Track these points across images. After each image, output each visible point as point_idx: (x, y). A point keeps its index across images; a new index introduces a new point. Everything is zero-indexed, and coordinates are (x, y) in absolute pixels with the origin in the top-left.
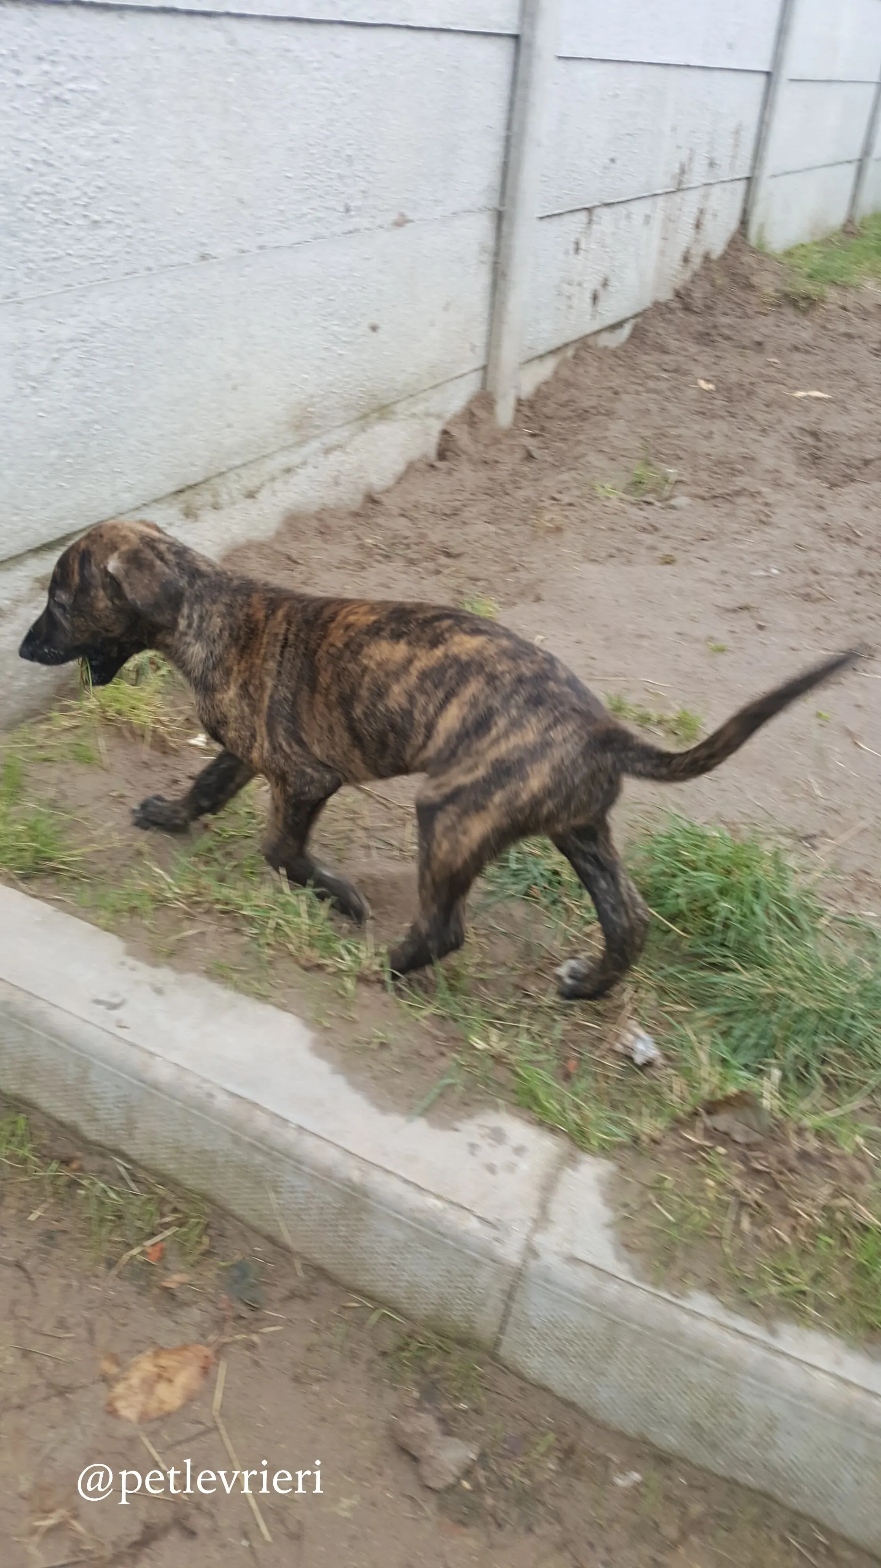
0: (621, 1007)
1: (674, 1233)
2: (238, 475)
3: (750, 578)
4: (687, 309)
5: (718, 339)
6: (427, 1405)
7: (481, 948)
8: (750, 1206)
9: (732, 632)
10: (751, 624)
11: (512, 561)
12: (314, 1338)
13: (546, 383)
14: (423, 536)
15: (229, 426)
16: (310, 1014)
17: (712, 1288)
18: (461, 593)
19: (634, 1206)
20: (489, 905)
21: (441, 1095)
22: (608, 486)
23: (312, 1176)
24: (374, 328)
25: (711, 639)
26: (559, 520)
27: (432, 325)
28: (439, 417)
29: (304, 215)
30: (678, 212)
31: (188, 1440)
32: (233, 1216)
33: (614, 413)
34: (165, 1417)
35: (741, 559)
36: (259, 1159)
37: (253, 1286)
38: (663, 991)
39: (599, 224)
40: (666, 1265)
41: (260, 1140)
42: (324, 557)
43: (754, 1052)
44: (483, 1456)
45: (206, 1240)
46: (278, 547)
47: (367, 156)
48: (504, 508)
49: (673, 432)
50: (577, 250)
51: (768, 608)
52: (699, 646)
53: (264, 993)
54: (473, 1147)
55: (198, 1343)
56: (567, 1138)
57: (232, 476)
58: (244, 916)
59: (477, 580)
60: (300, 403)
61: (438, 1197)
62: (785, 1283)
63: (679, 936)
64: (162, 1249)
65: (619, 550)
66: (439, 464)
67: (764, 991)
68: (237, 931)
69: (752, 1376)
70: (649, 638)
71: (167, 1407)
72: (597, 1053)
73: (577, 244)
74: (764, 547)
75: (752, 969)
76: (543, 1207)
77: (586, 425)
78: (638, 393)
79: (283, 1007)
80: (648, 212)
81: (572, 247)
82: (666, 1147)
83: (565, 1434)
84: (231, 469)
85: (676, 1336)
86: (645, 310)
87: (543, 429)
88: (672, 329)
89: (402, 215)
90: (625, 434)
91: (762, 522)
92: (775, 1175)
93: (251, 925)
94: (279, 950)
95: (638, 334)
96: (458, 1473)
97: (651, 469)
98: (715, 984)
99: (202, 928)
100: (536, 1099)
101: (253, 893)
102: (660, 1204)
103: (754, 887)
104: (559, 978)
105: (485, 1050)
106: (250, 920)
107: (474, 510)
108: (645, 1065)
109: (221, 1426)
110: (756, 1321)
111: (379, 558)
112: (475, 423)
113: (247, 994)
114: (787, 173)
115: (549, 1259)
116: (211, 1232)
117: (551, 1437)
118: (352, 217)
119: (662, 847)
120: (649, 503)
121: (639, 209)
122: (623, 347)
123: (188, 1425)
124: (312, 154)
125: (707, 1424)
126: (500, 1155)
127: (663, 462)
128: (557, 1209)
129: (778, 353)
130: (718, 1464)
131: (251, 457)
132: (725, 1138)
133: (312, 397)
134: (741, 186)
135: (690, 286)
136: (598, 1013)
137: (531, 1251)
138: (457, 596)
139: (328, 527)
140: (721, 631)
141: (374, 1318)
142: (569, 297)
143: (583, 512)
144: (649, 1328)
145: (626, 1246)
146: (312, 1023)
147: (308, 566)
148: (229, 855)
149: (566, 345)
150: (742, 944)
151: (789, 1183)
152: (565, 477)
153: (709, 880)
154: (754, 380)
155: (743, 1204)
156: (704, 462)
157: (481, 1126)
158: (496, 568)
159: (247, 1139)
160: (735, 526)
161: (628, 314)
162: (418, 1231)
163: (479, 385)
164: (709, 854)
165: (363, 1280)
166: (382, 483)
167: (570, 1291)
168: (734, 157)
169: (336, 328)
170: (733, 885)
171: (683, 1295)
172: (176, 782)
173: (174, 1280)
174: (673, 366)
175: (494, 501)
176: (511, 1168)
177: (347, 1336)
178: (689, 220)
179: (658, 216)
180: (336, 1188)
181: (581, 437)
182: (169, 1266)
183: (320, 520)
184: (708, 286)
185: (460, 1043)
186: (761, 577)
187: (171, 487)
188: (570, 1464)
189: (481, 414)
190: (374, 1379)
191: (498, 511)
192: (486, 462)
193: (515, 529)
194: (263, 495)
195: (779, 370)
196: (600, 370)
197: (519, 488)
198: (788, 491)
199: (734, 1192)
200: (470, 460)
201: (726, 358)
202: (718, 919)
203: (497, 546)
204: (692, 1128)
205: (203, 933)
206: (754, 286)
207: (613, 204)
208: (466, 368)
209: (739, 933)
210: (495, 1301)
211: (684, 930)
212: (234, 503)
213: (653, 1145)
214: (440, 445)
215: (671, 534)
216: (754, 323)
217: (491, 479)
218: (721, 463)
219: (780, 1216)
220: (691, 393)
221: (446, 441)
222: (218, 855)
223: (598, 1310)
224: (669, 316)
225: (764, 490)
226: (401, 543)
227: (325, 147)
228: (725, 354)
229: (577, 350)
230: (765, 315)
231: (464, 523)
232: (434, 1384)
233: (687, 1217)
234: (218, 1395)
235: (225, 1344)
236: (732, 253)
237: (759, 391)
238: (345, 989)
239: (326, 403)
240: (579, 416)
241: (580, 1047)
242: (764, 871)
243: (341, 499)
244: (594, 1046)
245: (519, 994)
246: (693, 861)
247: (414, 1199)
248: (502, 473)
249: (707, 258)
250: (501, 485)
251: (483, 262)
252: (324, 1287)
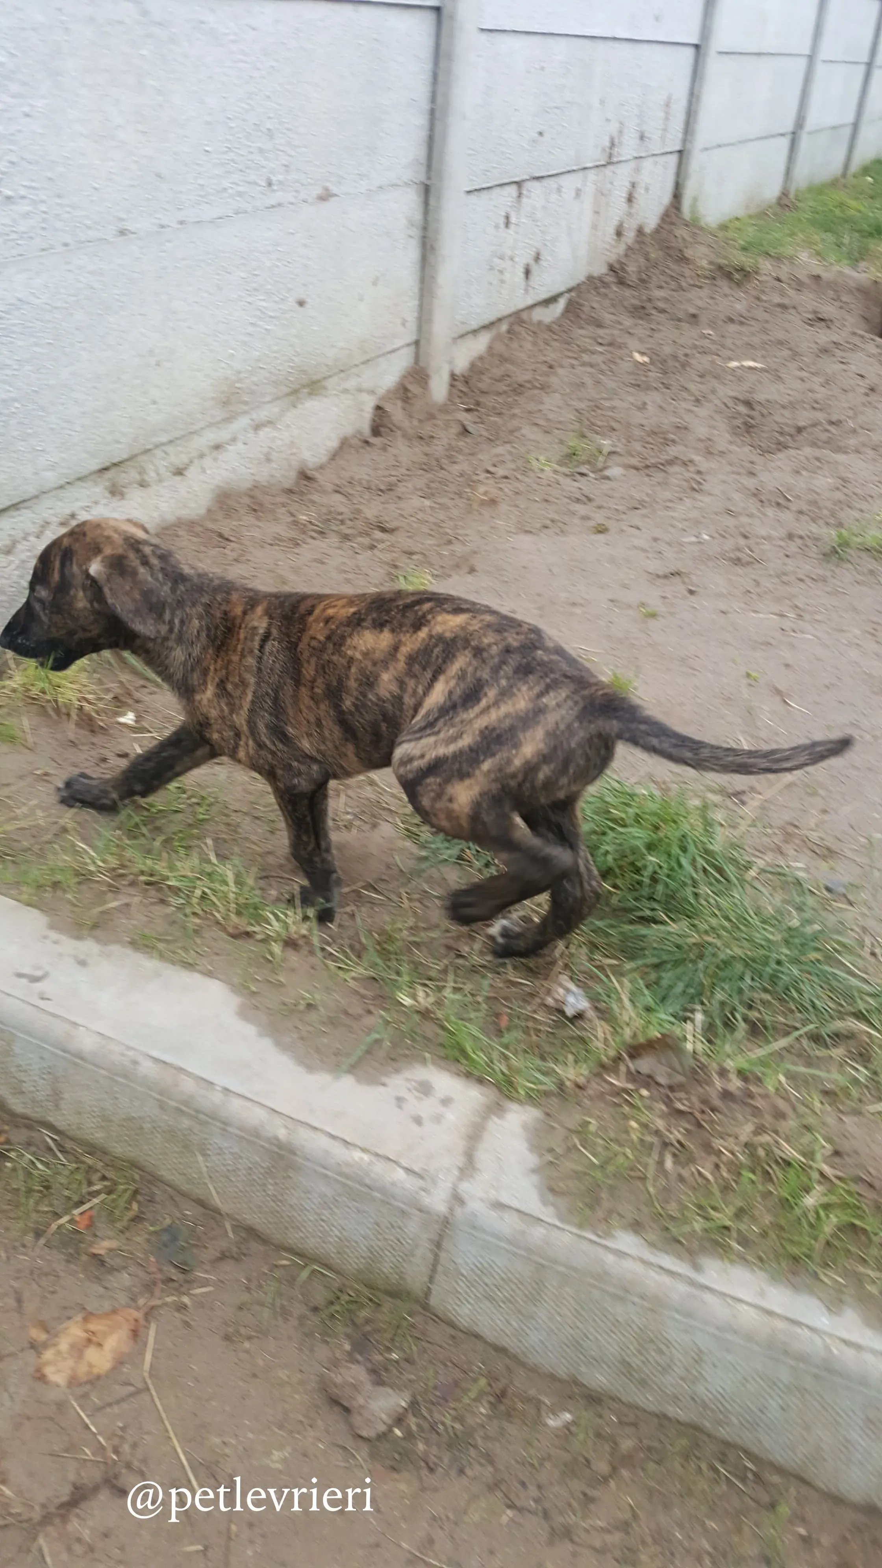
0: (553, 963)
1: (598, 1174)
2: (166, 453)
3: (681, 544)
4: (621, 282)
5: (654, 312)
6: (359, 1358)
7: (415, 913)
8: (672, 1145)
9: (664, 598)
10: (682, 589)
11: (447, 534)
12: (245, 1297)
13: (481, 358)
14: (359, 511)
15: (154, 402)
16: (236, 980)
17: (636, 1227)
18: (396, 567)
19: (559, 1150)
20: (423, 871)
21: (369, 1052)
22: (542, 458)
23: (241, 1137)
24: (301, 303)
25: (643, 605)
26: (494, 492)
27: (361, 299)
28: (372, 392)
29: (225, 189)
30: (609, 186)
31: (118, 1402)
32: (162, 1181)
33: (549, 387)
34: (95, 1381)
35: (673, 526)
36: (186, 1123)
37: (183, 1249)
38: (594, 947)
39: (529, 197)
40: (591, 1207)
41: (186, 1103)
42: (256, 534)
43: (682, 1000)
44: (414, 1405)
45: (135, 1206)
46: (210, 525)
47: (288, 129)
48: (440, 482)
49: (607, 404)
50: (507, 224)
51: (699, 573)
52: (631, 612)
53: (190, 961)
54: (400, 1100)
55: (129, 1307)
56: (495, 1089)
57: (159, 453)
58: (169, 887)
59: (411, 554)
60: (227, 379)
61: (364, 1150)
62: (706, 1218)
63: (610, 892)
64: (91, 1218)
65: (553, 521)
66: (373, 440)
67: (690, 940)
68: (162, 901)
69: (677, 1311)
70: (582, 605)
71: (96, 1371)
72: (529, 1008)
73: (507, 218)
74: (695, 514)
75: (680, 920)
76: (470, 1155)
77: (521, 400)
78: (573, 367)
79: (209, 974)
80: (579, 186)
81: (502, 221)
82: (590, 1092)
83: (497, 1379)
84: (157, 447)
85: (602, 1276)
86: (578, 285)
87: (478, 404)
88: (607, 303)
89: (327, 189)
90: (559, 407)
91: (694, 489)
92: (698, 1115)
93: (177, 895)
94: (208, 919)
95: (573, 310)
96: (389, 1422)
97: (585, 440)
98: (644, 936)
99: (125, 900)
100: (463, 1052)
101: (178, 864)
102: (585, 1148)
103: (681, 840)
104: (492, 938)
105: (412, 1006)
106: (176, 891)
107: (410, 485)
108: (575, 1017)
109: (151, 1387)
110: (679, 1257)
111: (313, 534)
112: (408, 398)
113: (173, 963)
114: (719, 146)
115: (476, 1206)
116: (139, 1197)
117: (483, 1382)
118: (274, 191)
119: (592, 806)
120: (582, 474)
121: (569, 183)
122: (558, 322)
123: (117, 1387)
124: (231, 128)
125: (635, 1362)
126: (426, 1107)
127: (597, 433)
128: (483, 1157)
129: (712, 324)
130: (647, 1400)
131: (178, 434)
132: (649, 1081)
133: (239, 372)
134: (673, 159)
135: (623, 260)
136: (530, 970)
137: (457, 1199)
138: (392, 571)
139: (261, 505)
140: (652, 596)
141: (305, 1274)
142: (501, 272)
143: (517, 484)
144: (575, 1269)
145: (552, 1190)
146: (239, 988)
147: (241, 544)
148: (158, 829)
149: (500, 320)
150: (671, 896)
151: (712, 1122)
152: (500, 450)
153: (638, 836)
154: (688, 351)
155: (666, 1145)
156: (637, 432)
157: (408, 1080)
158: (430, 542)
159: (173, 1104)
160: (667, 495)
161: (563, 288)
162: (345, 1185)
163: (412, 360)
164: (637, 811)
165: (293, 1238)
166: (315, 460)
167: (498, 1238)
168: (665, 130)
169: (264, 304)
170: (660, 840)
171: (608, 1235)
172: (104, 760)
173: (102, 1247)
174: (608, 339)
175: (429, 475)
176: (438, 1119)
177: (279, 1294)
178: (621, 194)
179: (589, 190)
180: (262, 1147)
181: (516, 411)
182: (98, 1233)
183: (252, 497)
184: (642, 260)
185: (385, 1000)
186: (691, 543)
187: (95, 465)
188: (502, 1408)
189: (414, 389)
190: (306, 1335)
191: (432, 485)
192: (421, 438)
193: (450, 503)
194: (192, 472)
195: (713, 342)
196: (535, 344)
197: (454, 463)
198: (720, 459)
199: (657, 1133)
200: (404, 436)
201: (659, 330)
202: (646, 874)
203: (432, 520)
204: (614, 1070)
205: (127, 905)
206: (687, 259)
207: (542, 177)
208: (398, 343)
209: (667, 885)
210: (423, 1251)
211: (615, 886)
212: (160, 481)
213: (577, 1090)
214: (374, 421)
215: (605, 504)
216: (689, 295)
217: (427, 455)
218: (655, 433)
219: (703, 1154)
220: (626, 366)
221: (380, 417)
222: (144, 830)
223: (523, 1253)
224: (602, 290)
225: (697, 458)
226: (335, 519)
227: (244, 120)
228: (661, 327)
229: (511, 325)
230: (700, 287)
231: (399, 498)
232: (365, 1335)
233: (611, 1159)
234: (148, 1357)
235: (153, 1308)
236: (664, 226)
237: (693, 362)
238: (272, 954)
239: (254, 379)
240: (514, 390)
241: (511, 1002)
242: (691, 825)
243: (272, 476)
244: (524, 1001)
245: (452, 954)
246: (622, 819)
247: (339, 1153)
248: (438, 449)
249: (640, 231)
250: (437, 460)
251: (410, 237)
252: (255, 1247)
